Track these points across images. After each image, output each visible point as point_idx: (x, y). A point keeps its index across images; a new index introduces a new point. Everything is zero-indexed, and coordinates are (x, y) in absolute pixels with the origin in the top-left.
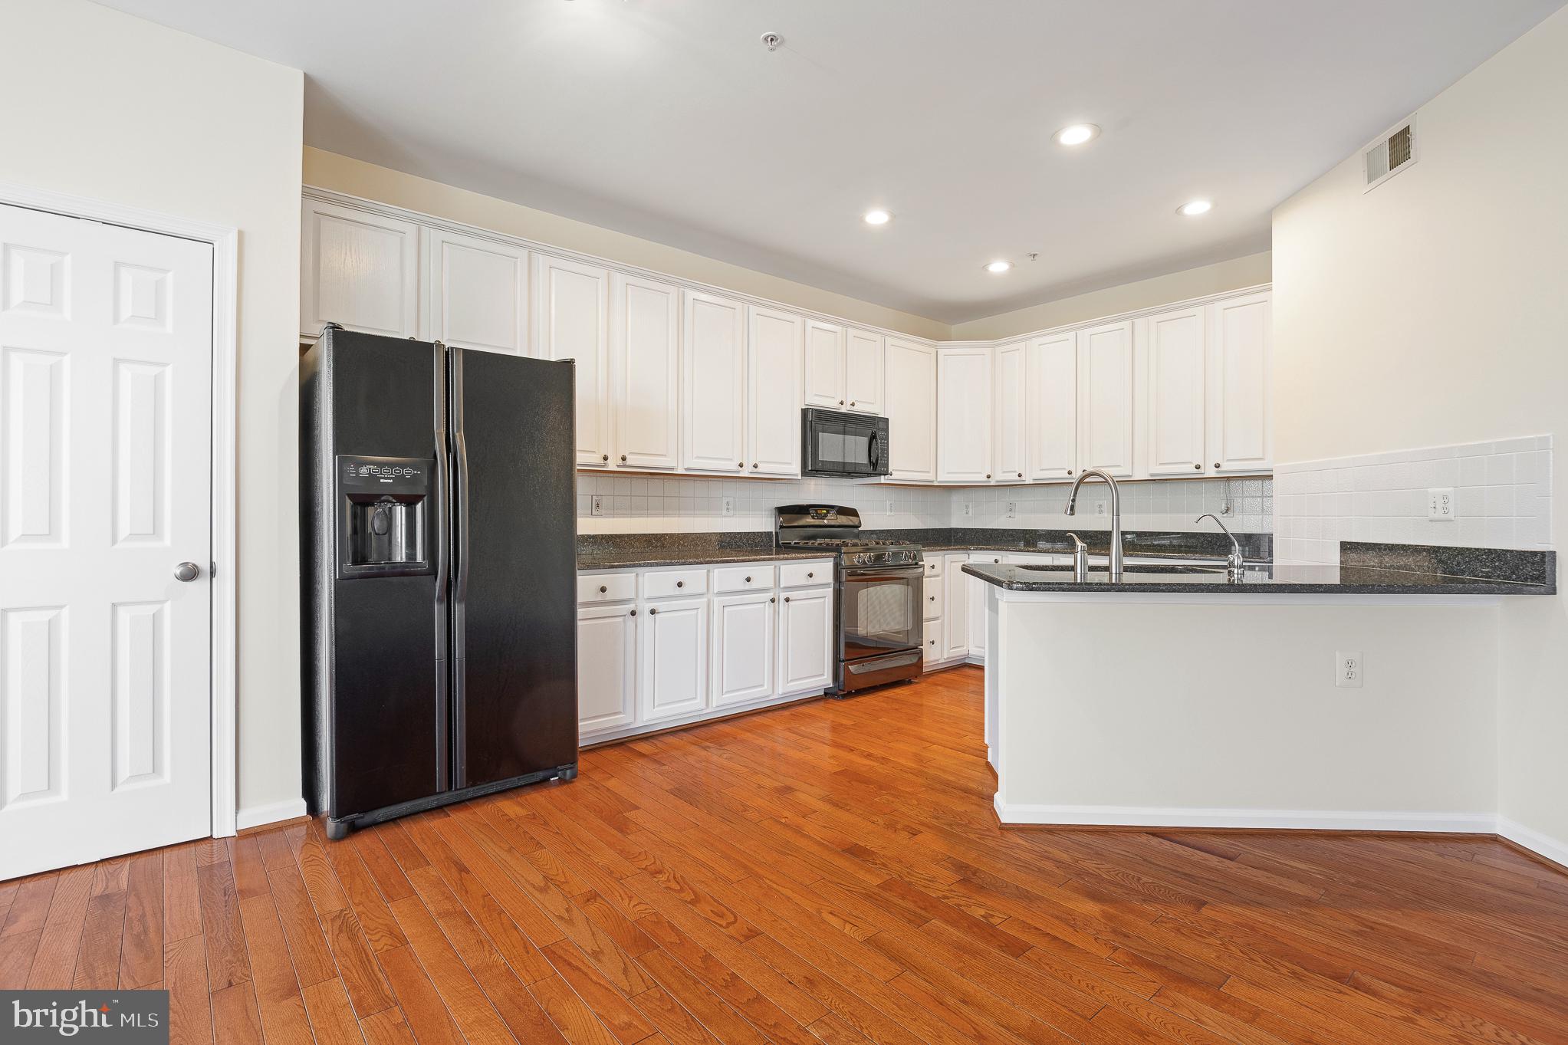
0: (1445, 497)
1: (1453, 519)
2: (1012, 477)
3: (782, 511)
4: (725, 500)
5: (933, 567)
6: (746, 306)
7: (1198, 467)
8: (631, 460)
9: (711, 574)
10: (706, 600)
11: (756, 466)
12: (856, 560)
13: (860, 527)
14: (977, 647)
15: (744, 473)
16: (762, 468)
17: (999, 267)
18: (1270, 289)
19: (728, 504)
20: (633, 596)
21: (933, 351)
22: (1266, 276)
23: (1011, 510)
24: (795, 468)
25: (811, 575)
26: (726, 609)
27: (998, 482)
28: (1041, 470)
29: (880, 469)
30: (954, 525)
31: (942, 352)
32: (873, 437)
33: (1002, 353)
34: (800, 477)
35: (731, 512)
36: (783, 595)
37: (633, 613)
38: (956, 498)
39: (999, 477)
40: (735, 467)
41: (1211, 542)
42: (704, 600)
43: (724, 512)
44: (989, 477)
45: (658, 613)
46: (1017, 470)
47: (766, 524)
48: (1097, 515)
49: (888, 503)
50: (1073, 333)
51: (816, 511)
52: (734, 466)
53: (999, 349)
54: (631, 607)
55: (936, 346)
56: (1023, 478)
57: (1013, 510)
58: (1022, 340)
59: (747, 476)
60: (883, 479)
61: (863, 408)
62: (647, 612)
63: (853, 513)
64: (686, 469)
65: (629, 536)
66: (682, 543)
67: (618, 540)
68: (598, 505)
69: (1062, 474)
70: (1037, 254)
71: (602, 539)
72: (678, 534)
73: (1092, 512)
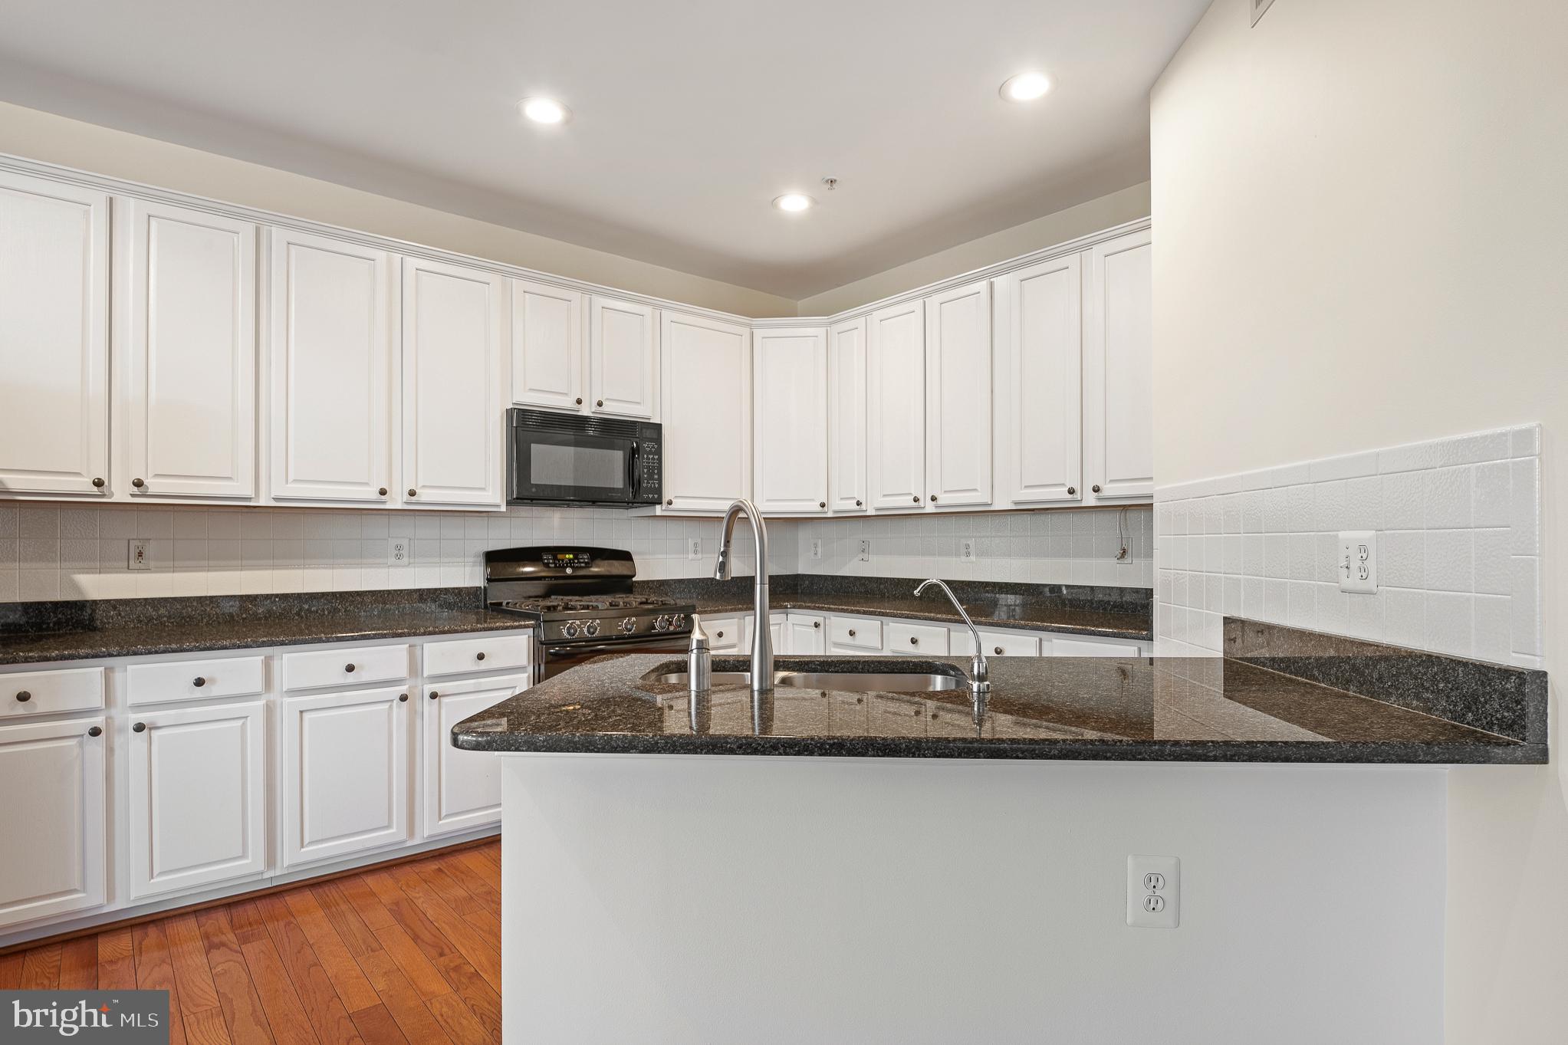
0: (1363, 548)
1: (1375, 589)
2: (851, 506)
3: (492, 558)
4: (392, 543)
5: (720, 635)
6: (398, 257)
7: (1071, 491)
8: (154, 485)
10: (263, 703)
11: (412, 494)
12: (565, 632)
13: (634, 576)
16: (426, 496)
17: (794, 203)
18: (1149, 227)
19: (399, 548)
20: (97, 704)
21: (746, 331)
22: (1144, 209)
23: (863, 551)
25: (481, 657)
26: (308, 716)
27: (835, 512)
28: (884, 496)
29: (649, 496)
30: (801, 571)
31: (758, 333)
32: (635, 452)
33: (839, 333)
34: (503, 508)
35: (405, 560)
37: (95, 732)
38: (804, 534)
40: (374, 495)
42: (260, 703)
43: (392, 560)
44: (823, 505)
45: (154, 728)
47: (471, 576)
49: (691, 543)
50: (920, 302)
51: (555, 558)
52: (369, 494)
53: (834, 329)
54: (94, 721)
55: (750, 326)
56: (863, 507)
57: (867, 550)
58: (860, 314)
59: (400, 508)
60: (658, 510)
61: (617, 408)
62: (130, 728)
63: (626, 556)
64: (276, 499)
65: (200, 599)
66: (306, 607)
67: (178, 607)
68: (140, 554)
69: (908, 501)
70: (835, 181)
71: (145, 606)
72: (301, 594)
73: (958, 555)
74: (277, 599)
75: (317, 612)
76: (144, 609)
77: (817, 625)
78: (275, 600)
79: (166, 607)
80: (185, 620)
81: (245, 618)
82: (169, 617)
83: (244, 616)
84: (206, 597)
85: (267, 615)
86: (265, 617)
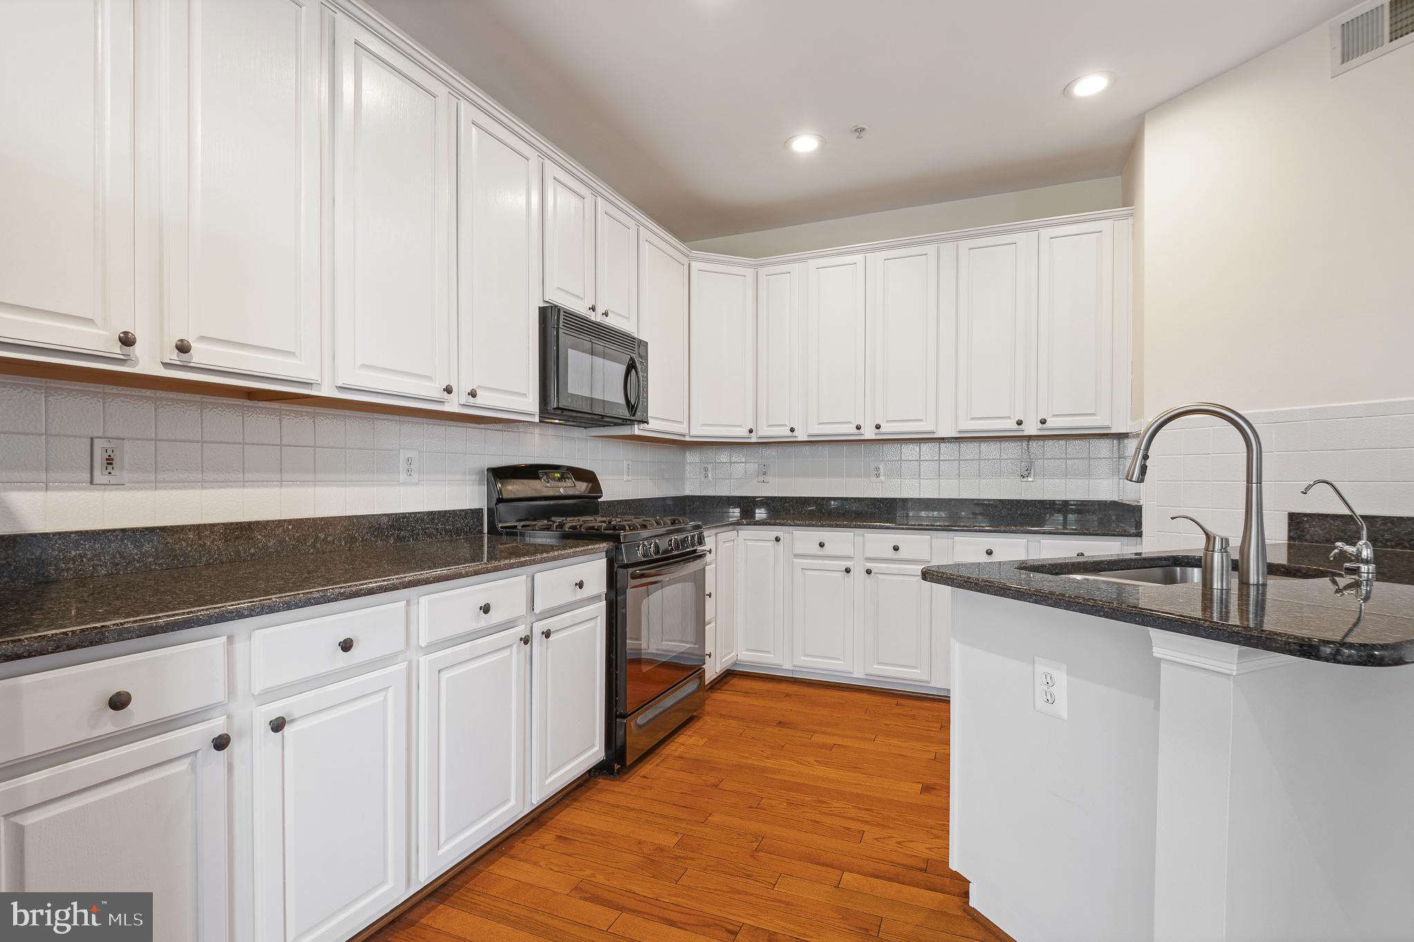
2: (782, 432)
3: (501, 474)
4: (404, 455)
5: (710, 551)
7: (1020, 423)
8: (201, 354)
9: (413, 608)
10: (404, 665)
11: (473, 394)
12: (640, 553)
13: (600, 497)
14: (747, 650)
15: (452, 406)
16: (483, 399)
17: (805, 144)
19: (410, 461)
20: (219, 695)
21: (685, 262)
23: (764, 473)
24: (531, 404)
25: (580, 585)
26: (445, 675)
27: (760, 438)
28: (820, 424)
29: (638, 415)
30: (689, 492)
31: (697, 266)
32: (631, 367)
33: (769, 275)
34: (535, 421)
35: (415, 477)
36: (540, 627)
37: (221, 743)
38: (691, 458)
39: (765, 431)
40: (437, 393)
41: (1010, 510)
43: (403, 477)
44: (751, 431)
45: (292, 721)
46: (787, 423)
47: (471, 496)
48: (874, 479)
50: (862, 256)
51: (549, 474)
52: (434, 391)
53: (763, 271)
54: (217, 726)
55: (688, 257)
56: (795, 433)
57: (767, 473)
58: (794, 261)
59: (453, 411)
60: (639, 430)
61: (614, 321)
62: (261, 726)
63: (593, 477)
64: (341, 388)
65: (198, 529)
66: (322, 536)
67: (169, 540)
68: (110, 461)
69: (851, 429)
70: (864, 129)
71: (122, 540)
72: (316, 518)
73: (867, 475)
74: (290, 527)
75: (334, 543)
76: (120, 546)
77: (777, 539)
78: (287, 528)
79: (152, 541)
80: (178, 560)
81: (254, 554)
82: (157, 557)
83: (252, 551)
84: (205, 525)
85: (279, 549)
86: (277, 551)
